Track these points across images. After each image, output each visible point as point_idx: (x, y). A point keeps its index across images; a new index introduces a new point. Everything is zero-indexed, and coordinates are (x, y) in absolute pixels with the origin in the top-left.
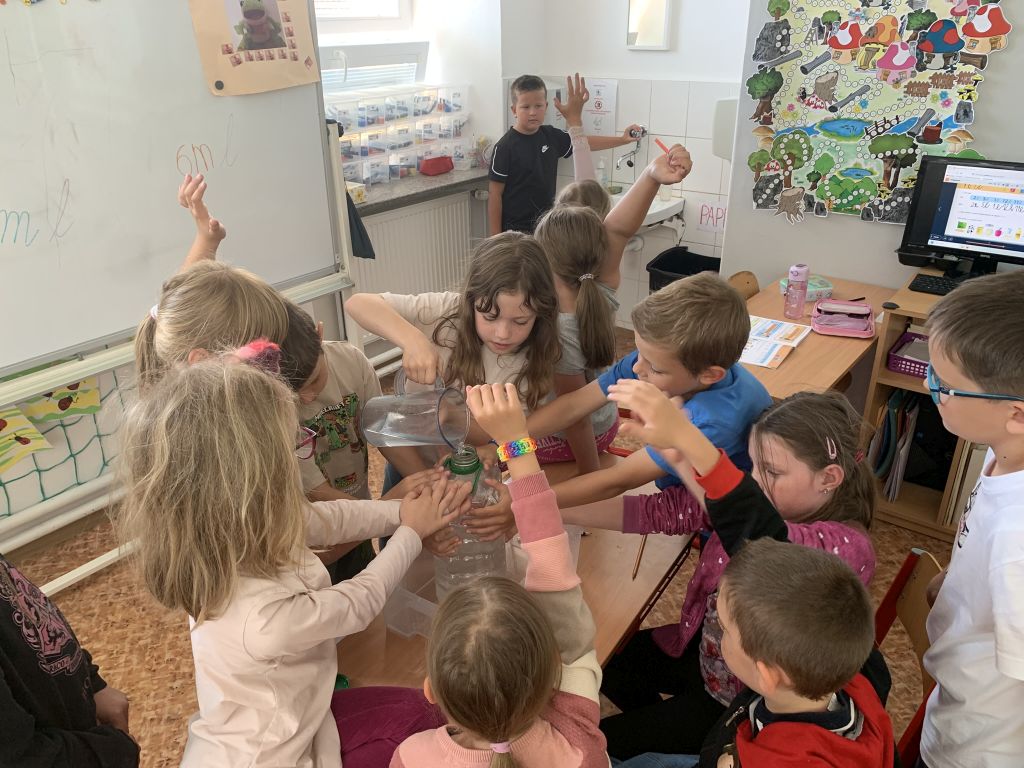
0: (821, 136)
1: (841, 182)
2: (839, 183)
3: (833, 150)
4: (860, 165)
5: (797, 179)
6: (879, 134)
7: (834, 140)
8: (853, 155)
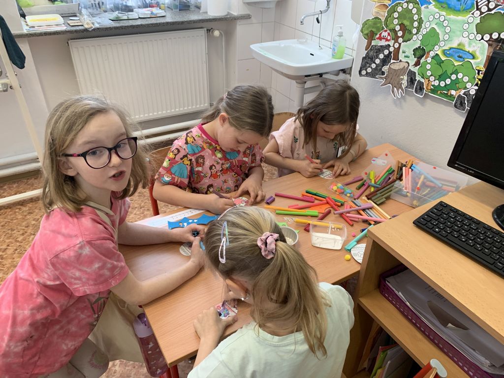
0: (432, 7)
1: (443, 62)
2: (440, 63)
3: (440, 24)
4: (464, 46)
5: (404, 52)
6: (489, 10)
7: (444, 13)
8: (459, 33)
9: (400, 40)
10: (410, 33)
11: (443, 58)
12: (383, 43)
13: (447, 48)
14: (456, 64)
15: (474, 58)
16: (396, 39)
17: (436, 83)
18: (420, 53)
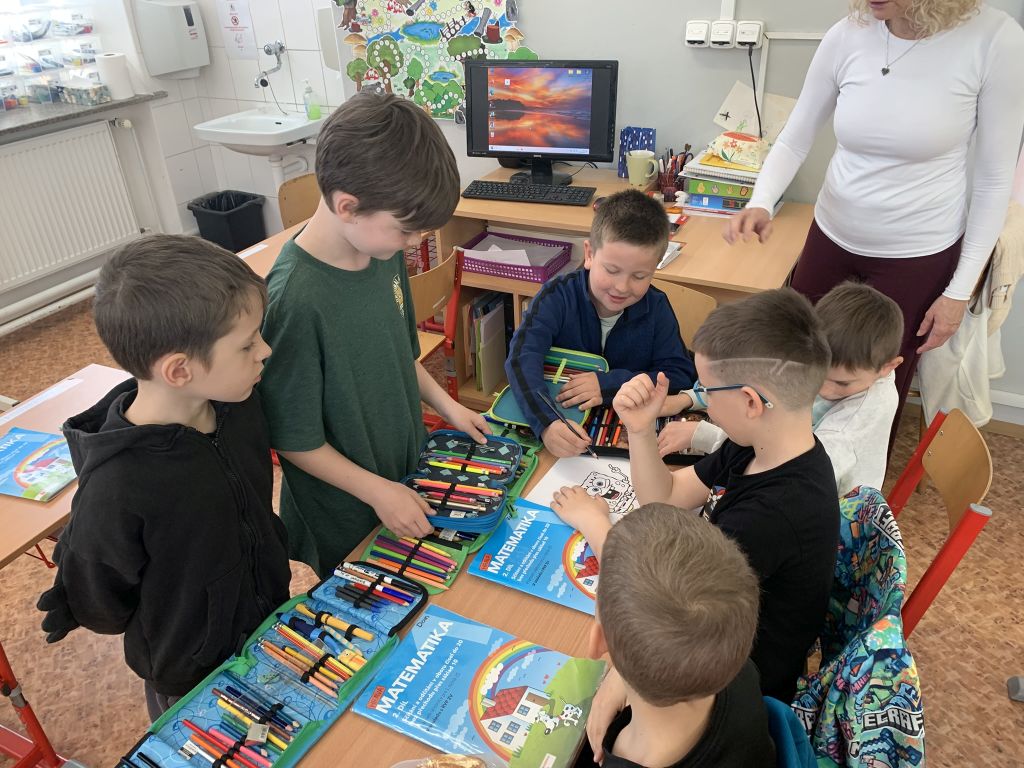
0: (406, 40)
1: (433, 86)
2: (431, 87)
3: (418, 54)
4: (444, 68)
5: (395, 86)
6: (452, 35)
7: (418, 44)
8: (435, 58)
9: (388, 75)
10: (396, 67)
11: (432, 83)
12: (373, 82)
13: (431, 73)
14: (444, 85)
15: (455, 77)
16: (384, 75)
17: (434, 106)
18: (410, 83)
